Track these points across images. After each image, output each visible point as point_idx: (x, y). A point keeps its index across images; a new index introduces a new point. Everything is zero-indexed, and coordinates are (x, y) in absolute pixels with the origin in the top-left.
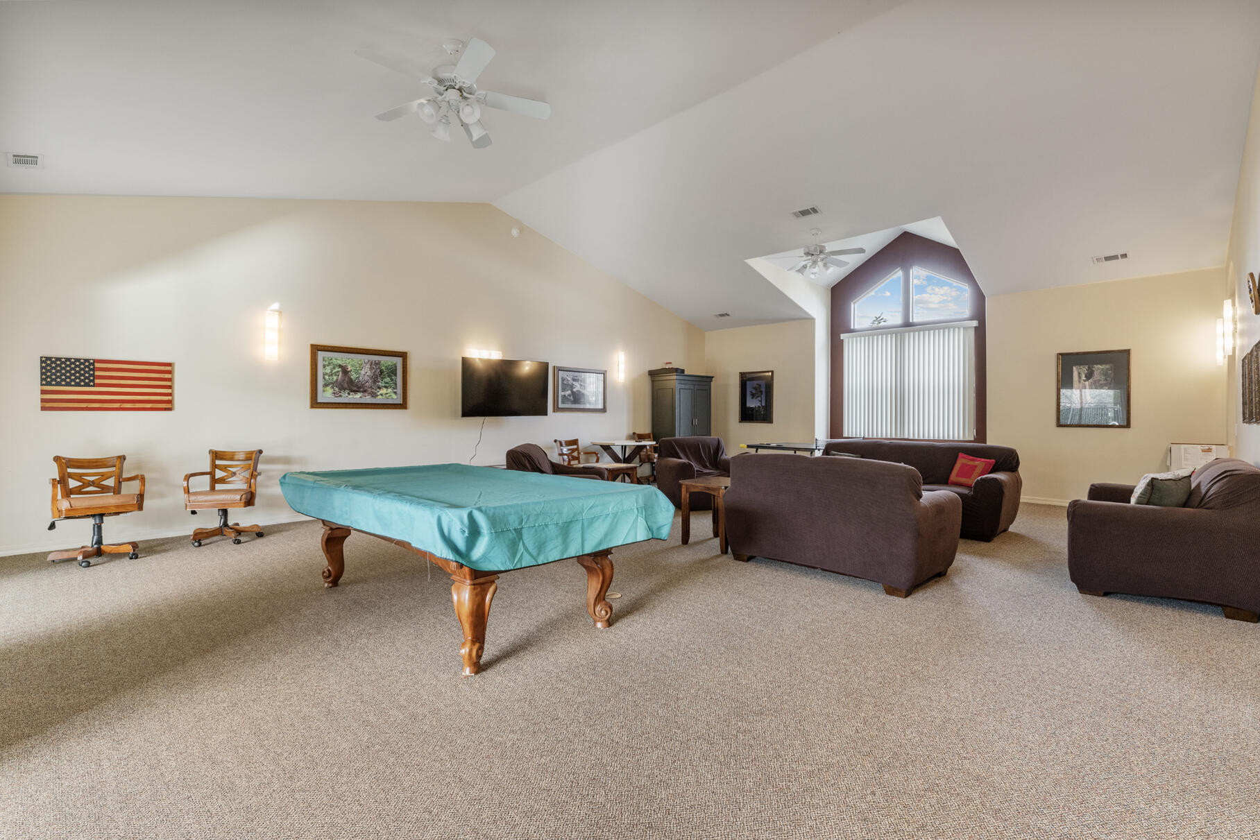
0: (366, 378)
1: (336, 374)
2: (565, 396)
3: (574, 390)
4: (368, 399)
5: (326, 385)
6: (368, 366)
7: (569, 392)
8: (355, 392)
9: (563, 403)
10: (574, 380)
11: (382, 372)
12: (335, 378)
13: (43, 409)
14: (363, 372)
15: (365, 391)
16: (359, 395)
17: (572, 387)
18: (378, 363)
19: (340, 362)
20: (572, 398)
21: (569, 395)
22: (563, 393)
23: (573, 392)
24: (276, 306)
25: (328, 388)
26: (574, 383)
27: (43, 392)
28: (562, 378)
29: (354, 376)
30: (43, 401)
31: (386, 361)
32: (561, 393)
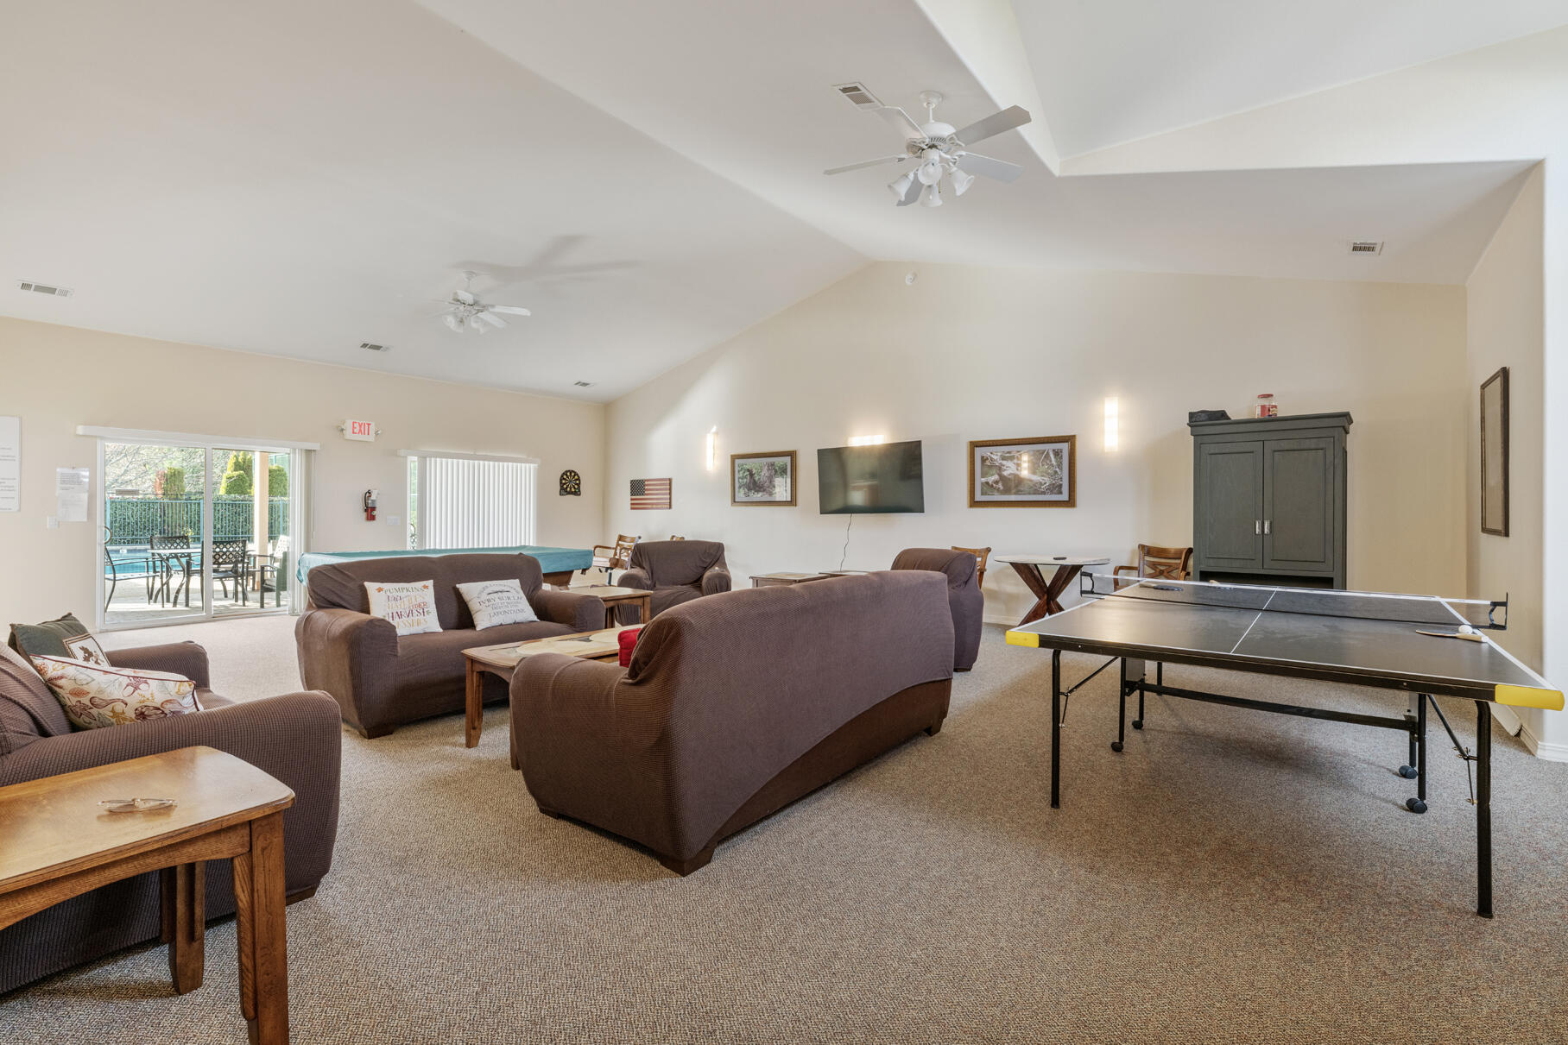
0: (765, 479)
1: (746, 477)
2: (987, 483)
3: (1005, 473)
4: (766, 498)
5: (740, 487)
6: (766, 467)
7: (996, 477)
8: (758, 491)
9: (983, 493)
10: (1004, 458)
11: (776, 471)
12: (745, 480)
13: (632, 509)
14: (763, 474)
15: (764, 491)
16: (760, 494)
17: (1000, 468)
18: (773, 465)
19: (748, 467)
20: (1000, 486)
21: (997, 482)
22: (984, 480)
23: (1002, 478)
24: (714, 429)
25: (741, 490)
26: (1004, 462)
27: (632, 499)
28: (982, 457)
29: (756, 479)
30: (632, 504)
31: (779, 461)
32: (979, 480)
